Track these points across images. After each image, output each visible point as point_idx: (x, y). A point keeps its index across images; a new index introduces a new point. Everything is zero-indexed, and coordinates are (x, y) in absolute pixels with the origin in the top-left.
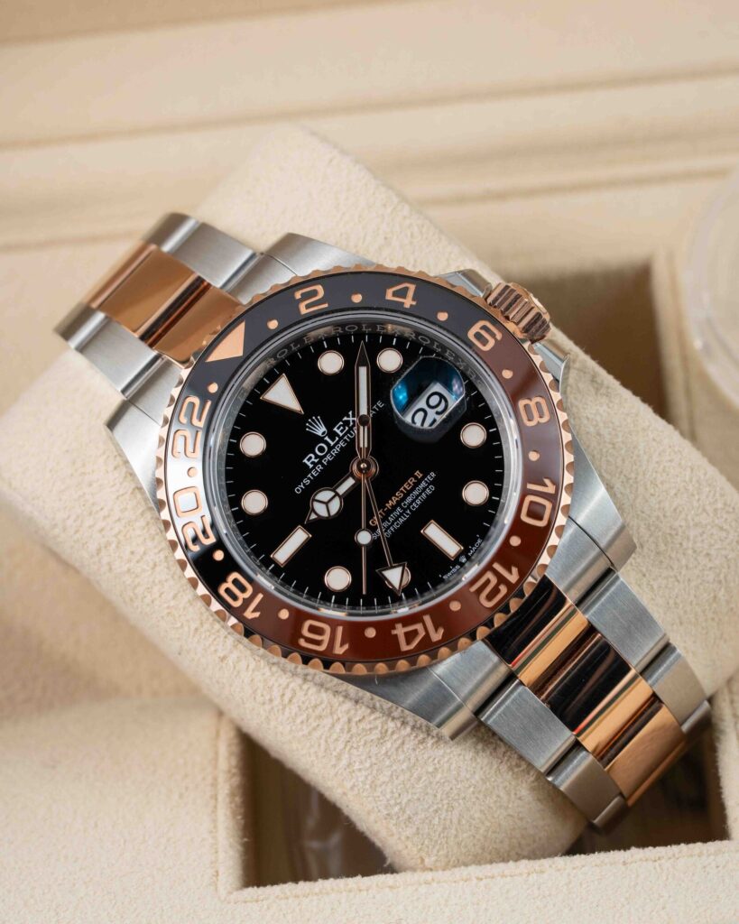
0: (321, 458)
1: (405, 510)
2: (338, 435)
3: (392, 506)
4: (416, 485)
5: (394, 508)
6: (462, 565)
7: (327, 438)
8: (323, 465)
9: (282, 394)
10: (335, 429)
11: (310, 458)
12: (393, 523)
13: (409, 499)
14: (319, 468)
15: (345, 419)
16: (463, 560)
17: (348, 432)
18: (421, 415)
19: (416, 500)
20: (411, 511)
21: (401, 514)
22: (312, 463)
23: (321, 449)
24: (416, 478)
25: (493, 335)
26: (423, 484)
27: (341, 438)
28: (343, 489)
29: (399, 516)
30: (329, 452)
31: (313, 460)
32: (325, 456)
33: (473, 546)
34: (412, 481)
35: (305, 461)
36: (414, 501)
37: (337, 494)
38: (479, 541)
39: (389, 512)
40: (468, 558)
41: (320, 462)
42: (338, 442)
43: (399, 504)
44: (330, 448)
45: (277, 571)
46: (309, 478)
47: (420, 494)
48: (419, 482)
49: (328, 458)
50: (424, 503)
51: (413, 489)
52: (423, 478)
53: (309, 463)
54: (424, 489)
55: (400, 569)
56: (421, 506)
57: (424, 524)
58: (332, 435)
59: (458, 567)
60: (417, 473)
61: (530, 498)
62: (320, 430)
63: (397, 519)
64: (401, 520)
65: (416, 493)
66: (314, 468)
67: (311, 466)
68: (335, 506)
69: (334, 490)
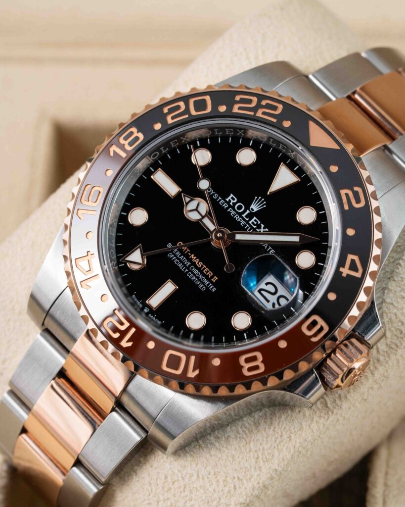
0: (233, 207)
1: (188, 268)
2: (250, 220)
3: (191, 259)
4: (207, 277)
5: (190, 260)
6: (142, 309)
7: (248, 212)
8: (227, 208)
9: (284, 178)
10: (255, 218)
11: (234, 199)
12: (178, 259)
13: (196, 271)
14: (225, 206)
15: (262, 226)
16: (146, 310)
17: (252, 228)
18: (273, 290)
19: (194, 276)
20: (187, 272)
21: (185, 266)
22: (230, 201)
23: (240, 207)
24: (212, 277)
25: (315, 335)
26: (207, 282)
27: (247, 222)
28: (207, 222)
29: (183, 264)
30: (238, 213)
31: (232, 201)
32: (234, 210)
33: (156, 318)
34: (210, 274)
35: (232, 195)
36: (195, 275)
37: (203, 217)
38: (159, 322)
39: (187, 256)
40: (147, 314)
41: (230, 206)
42: (244, 220)
43: (194, 264)
44: (240, 214)
45: (148, 172)
46: (218, 198)
47: (199, 280)
48: (209, 280)
49: (233, 212)
50: (192, 282)
51: (204, 275)
52: (211, 282)
53: (230, 198)
54: (203, 283)
55: (140, 261)
56: (190, 280)
57: (175, 282)
58: (250, 216)
59: (141, 306)
60: (216, 278)
61: (183, 357)
62: (255, 207)
63: (181, 262)
64: (180, 265)
65: (201, 277)
66: (226, 202)
67: (227, 200)
68: (194, 216)
69: (206, 215)
